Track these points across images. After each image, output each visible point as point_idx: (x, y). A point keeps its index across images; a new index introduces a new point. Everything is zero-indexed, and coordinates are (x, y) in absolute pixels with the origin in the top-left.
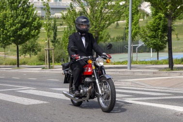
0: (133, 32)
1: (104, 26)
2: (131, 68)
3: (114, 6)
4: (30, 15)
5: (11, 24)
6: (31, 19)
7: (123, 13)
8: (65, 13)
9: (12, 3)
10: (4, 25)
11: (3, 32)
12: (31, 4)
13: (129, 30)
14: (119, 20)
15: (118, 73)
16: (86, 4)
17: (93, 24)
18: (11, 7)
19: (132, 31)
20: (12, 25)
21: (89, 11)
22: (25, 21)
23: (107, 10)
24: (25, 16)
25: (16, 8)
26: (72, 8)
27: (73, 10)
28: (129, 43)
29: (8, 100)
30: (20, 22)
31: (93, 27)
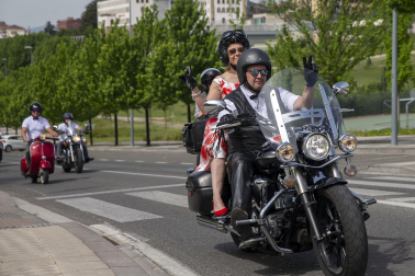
0: (400, 75)
1: (345, 66)
2: (397, 141)
3: (363, 28)
4: (211, 49)
5: (176, 67)
6: (212, 56)
7: (380, 41)
8: (273, 44)
9: (178, 28)
10: (164, 68)
11: (162, 81)
12: (211, 29)
13: (393, 71)
14: (373, 55)
15: (374, 152)
16: (311, 26)
17: (324, 63)
18: (176, 36)
19: (398, 72)
20: (178, 68)
21: (316, 39)
22: (201, 61)
23: (350, 36)
24: (202, 50)
25: (185, 38)
26: (287, 35)
27: (288, 39)
28: (393, 96)
29: (176, 204)
30: (192, 62)
31: (326, 68)
